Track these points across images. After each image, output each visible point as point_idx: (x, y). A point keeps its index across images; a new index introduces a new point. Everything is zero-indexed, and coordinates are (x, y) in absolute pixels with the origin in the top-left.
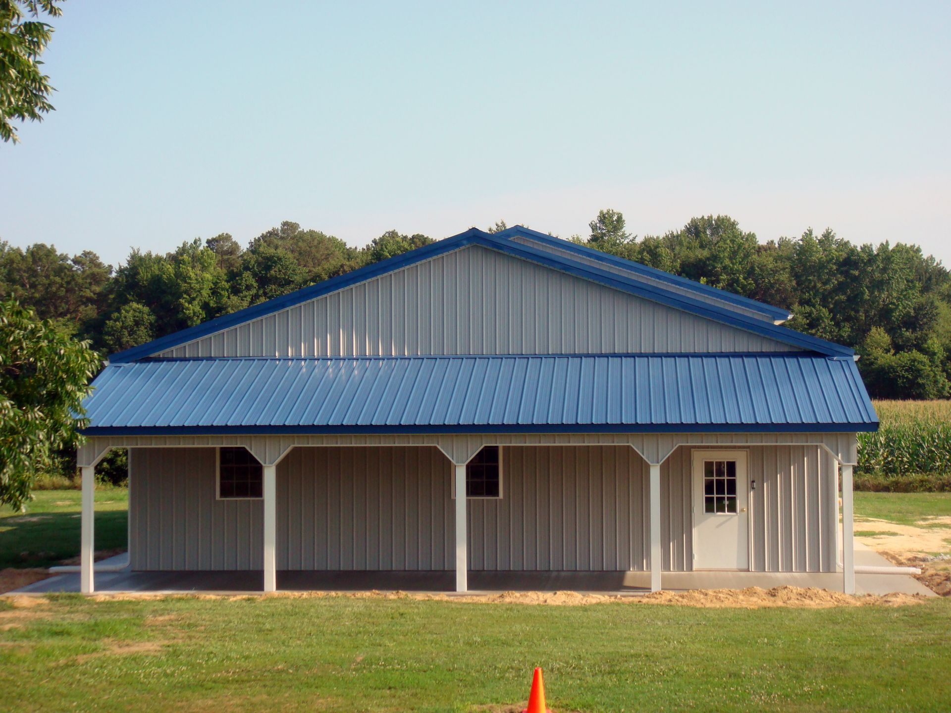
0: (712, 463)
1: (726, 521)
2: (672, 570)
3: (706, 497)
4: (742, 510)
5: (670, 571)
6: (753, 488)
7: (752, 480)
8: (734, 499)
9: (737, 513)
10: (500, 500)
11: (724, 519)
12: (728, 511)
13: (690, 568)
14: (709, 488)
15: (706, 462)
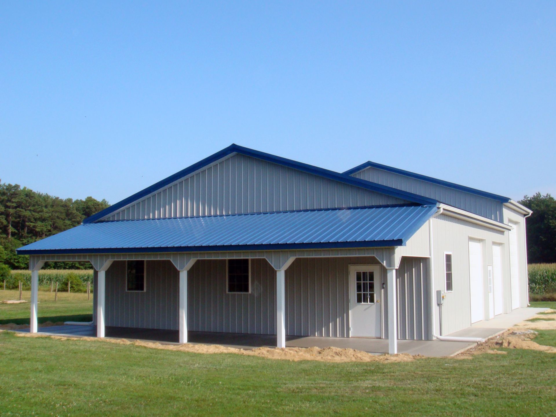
0: (360, 273)
1: (368, 308)
2: (338, 336)
3: (357, 294)
4: (377, 301)
5: (337, 337)
6: (383, 288)
7: (382, 283)
8: (373, 294)
9: (374, 303)
10: (250, 294)
11: (367, 306)
12: (370, 302)
13: (348, 336)
14: (359, 288)
15: (357, 272)
